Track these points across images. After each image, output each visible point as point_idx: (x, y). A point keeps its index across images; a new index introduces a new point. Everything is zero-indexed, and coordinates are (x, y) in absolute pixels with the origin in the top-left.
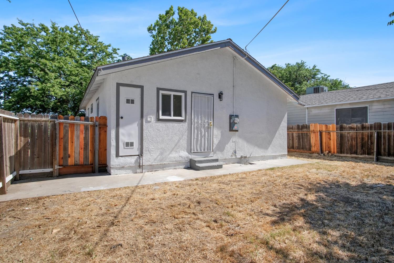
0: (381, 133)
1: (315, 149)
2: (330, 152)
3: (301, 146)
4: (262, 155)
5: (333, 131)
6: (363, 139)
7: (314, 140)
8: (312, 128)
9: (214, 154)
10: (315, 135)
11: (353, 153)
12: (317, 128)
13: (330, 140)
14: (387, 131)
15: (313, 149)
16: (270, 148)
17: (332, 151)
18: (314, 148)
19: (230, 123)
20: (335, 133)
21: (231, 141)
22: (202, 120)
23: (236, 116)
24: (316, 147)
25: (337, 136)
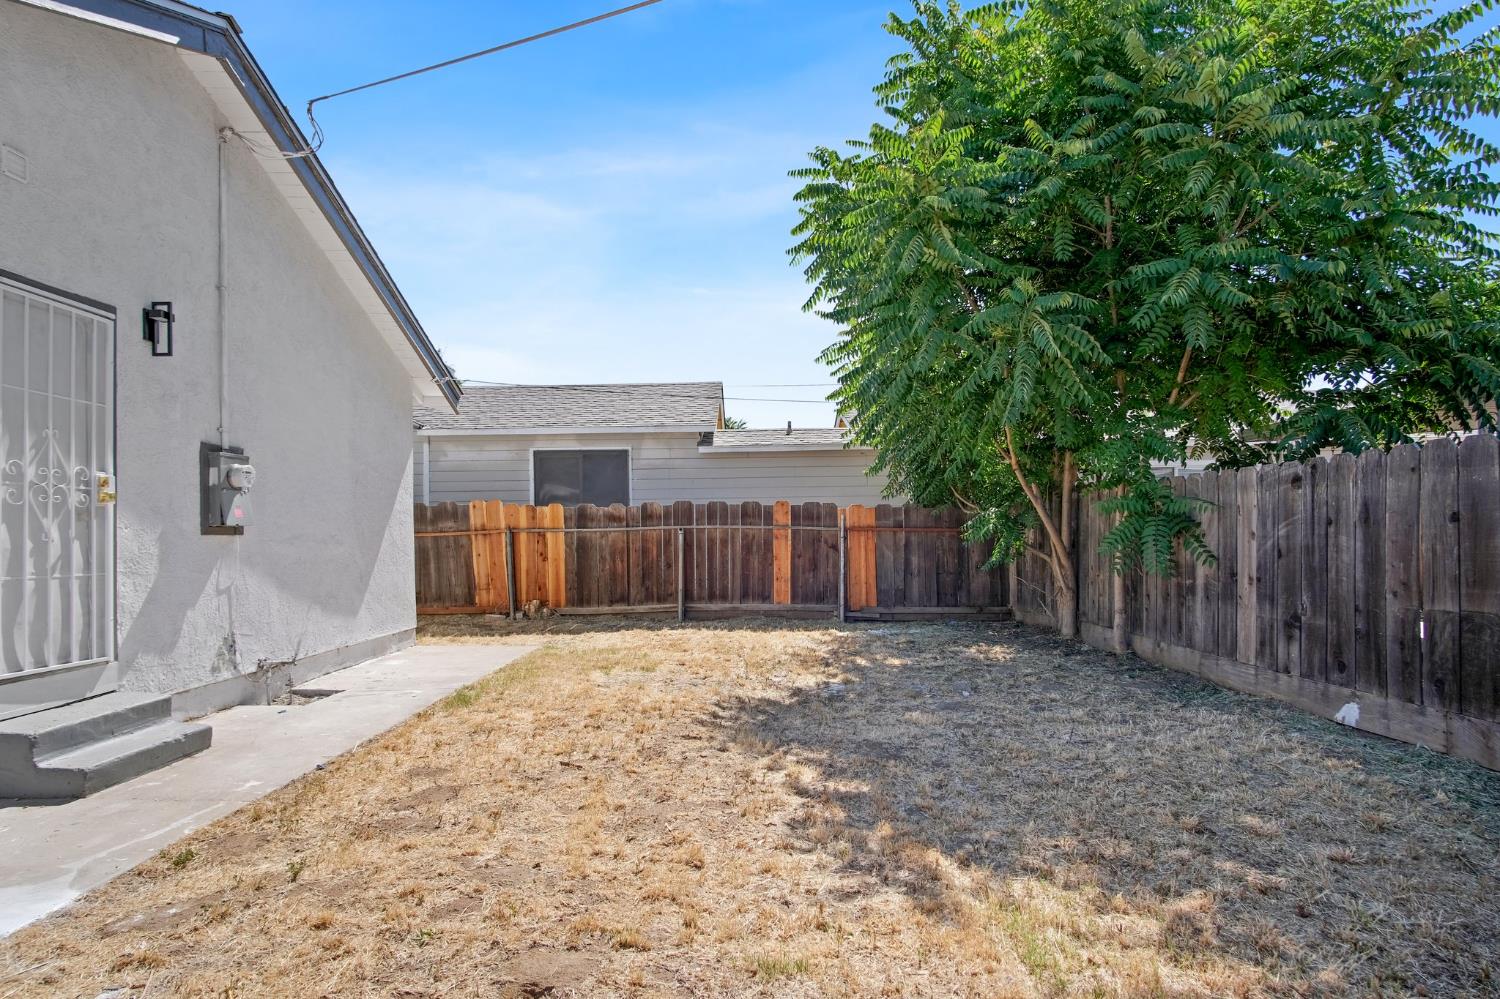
0: (691, 531)
1: (492, 597)
2: (543, 603)
3: (433, 590)
4: (338, 642)
5: (555, 529)
6: (645, 551)
7: (485, 560)
8: (475, 520)
9: (122, 673)
10: (491, 543)
11: (618, 601)
12: (498, 519)
13: (545, 559)
14: (707, 527)
15: (482, 598)
16: (363, 606)
17: (551, 597)
18: (484, 593)
19: (206, 491)
20: (562, 536)
21: (210, 588)
22: (43, 462)
23: (232, 450)
24: (495, 588)
25: (567, 545)
